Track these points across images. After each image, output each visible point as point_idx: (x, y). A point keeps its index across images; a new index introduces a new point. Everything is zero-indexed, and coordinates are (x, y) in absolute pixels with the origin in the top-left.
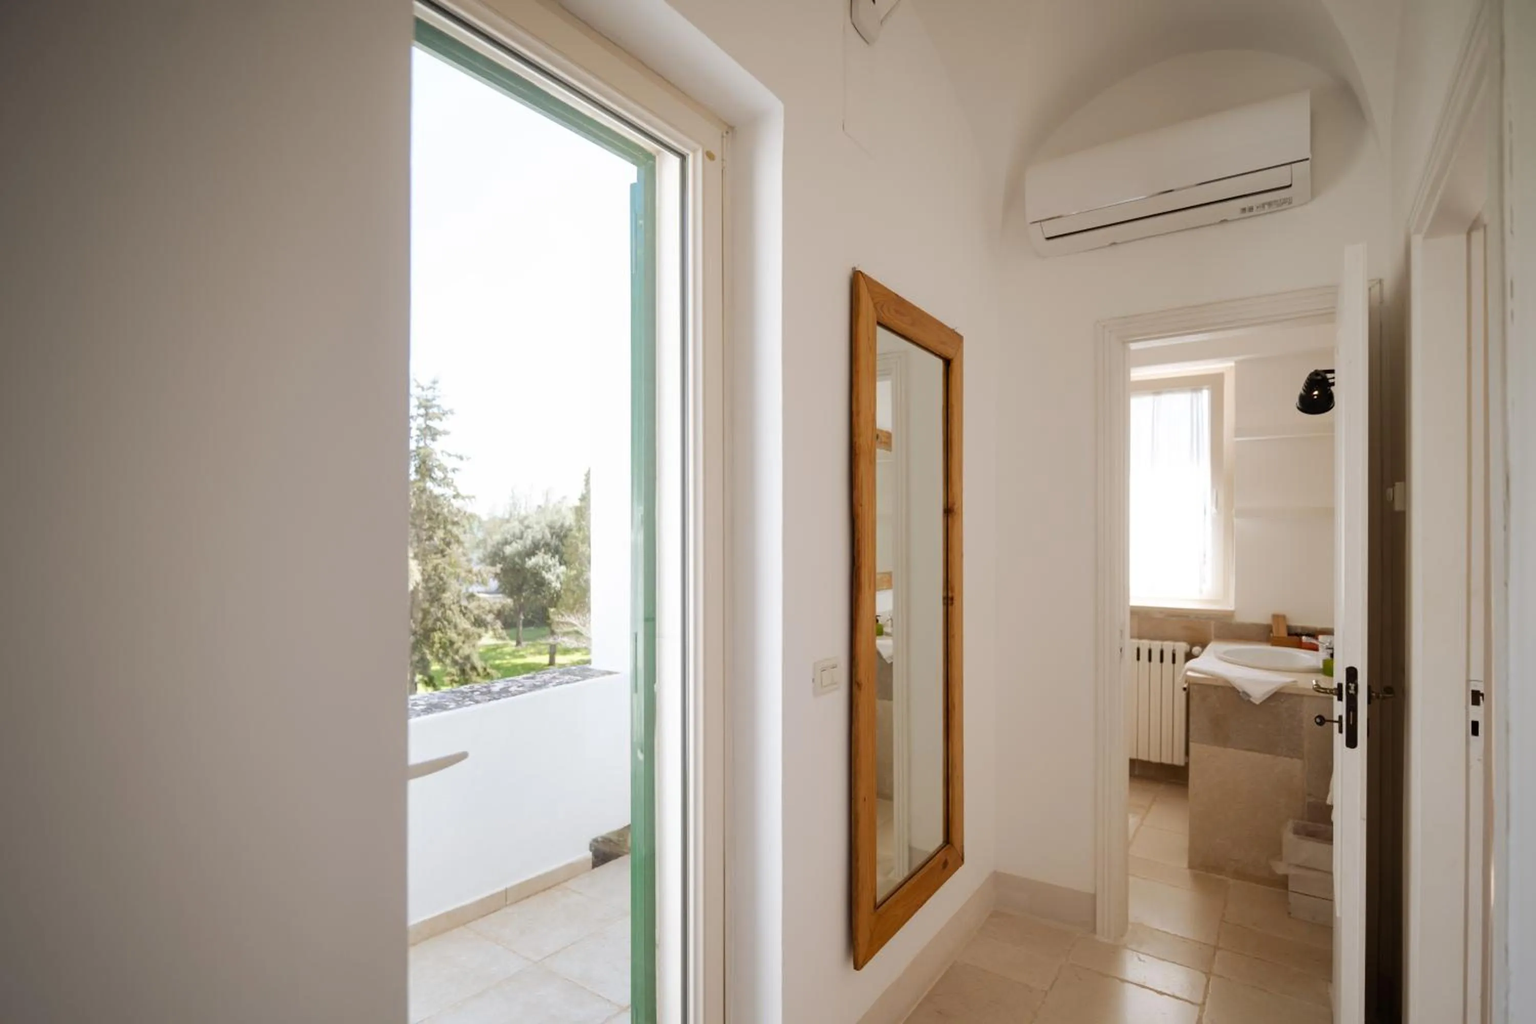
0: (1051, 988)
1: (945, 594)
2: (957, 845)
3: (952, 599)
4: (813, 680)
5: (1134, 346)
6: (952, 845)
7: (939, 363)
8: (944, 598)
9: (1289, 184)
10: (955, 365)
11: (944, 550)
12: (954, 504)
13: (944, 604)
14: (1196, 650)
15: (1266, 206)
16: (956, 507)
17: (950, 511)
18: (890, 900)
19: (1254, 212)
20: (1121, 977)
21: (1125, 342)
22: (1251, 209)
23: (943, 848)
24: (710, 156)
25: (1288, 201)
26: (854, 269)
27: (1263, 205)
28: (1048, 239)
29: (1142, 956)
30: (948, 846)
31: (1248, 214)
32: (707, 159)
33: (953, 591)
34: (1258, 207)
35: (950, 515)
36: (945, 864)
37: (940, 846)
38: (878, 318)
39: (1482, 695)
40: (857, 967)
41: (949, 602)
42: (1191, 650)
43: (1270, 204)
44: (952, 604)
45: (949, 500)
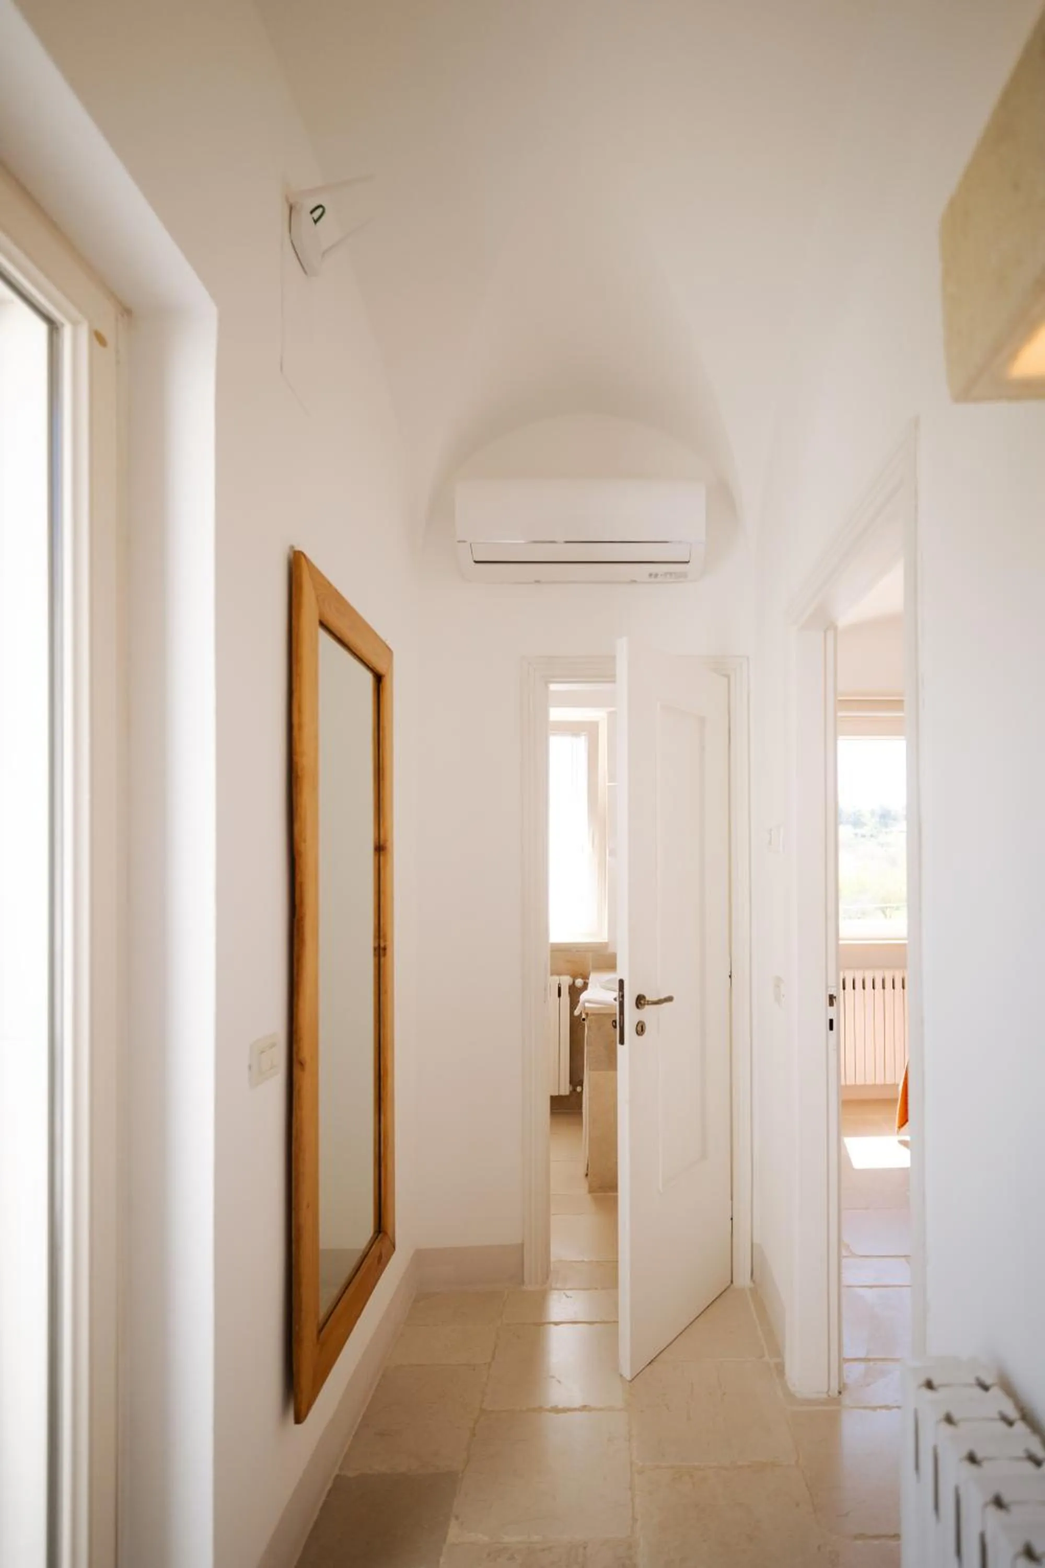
0: (493, 1358)
1: (377, 945)
2: (389, 1232)
3: (385, 949)
4: (250, 1067)
5: (553, 687)
6: (386, 1233)
7: (369, 678)
8: (375, 949)
9: (687, 561)
10: (386, 682)
11: (375, 893)
12: (385, 841)
13: (375, 955)
14: (579, 982)
15: (668, 576)
16: (388, 845)
17: (380, 849)
18: (330, 1321)
19: (659, 579)
20: (548, 1321)
21: (547, 683)
22: (656, 575)
23: (375, 1240)
24: (99, 338)
25: (684, 575)
26: (292, 547)
27: (666, 574)
28: (476, 562)
29: (569, 1293)
30: (381, 1235)
31: (653, 579)
32: (96, 343)
33: (385, 941)
34: (661, 575)
35: (381, 853)
36: (380, 1257)
37: (372, 1238)
38: (321, 614)
39: (835, 997)
40: (298, 1420)
41: (382, 952)
42: (574, 982)
43: (671, 574)
44: (385, 955)
45: (382, 836)
